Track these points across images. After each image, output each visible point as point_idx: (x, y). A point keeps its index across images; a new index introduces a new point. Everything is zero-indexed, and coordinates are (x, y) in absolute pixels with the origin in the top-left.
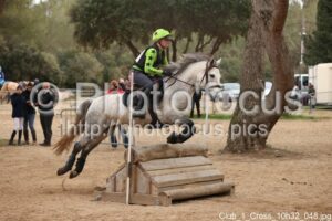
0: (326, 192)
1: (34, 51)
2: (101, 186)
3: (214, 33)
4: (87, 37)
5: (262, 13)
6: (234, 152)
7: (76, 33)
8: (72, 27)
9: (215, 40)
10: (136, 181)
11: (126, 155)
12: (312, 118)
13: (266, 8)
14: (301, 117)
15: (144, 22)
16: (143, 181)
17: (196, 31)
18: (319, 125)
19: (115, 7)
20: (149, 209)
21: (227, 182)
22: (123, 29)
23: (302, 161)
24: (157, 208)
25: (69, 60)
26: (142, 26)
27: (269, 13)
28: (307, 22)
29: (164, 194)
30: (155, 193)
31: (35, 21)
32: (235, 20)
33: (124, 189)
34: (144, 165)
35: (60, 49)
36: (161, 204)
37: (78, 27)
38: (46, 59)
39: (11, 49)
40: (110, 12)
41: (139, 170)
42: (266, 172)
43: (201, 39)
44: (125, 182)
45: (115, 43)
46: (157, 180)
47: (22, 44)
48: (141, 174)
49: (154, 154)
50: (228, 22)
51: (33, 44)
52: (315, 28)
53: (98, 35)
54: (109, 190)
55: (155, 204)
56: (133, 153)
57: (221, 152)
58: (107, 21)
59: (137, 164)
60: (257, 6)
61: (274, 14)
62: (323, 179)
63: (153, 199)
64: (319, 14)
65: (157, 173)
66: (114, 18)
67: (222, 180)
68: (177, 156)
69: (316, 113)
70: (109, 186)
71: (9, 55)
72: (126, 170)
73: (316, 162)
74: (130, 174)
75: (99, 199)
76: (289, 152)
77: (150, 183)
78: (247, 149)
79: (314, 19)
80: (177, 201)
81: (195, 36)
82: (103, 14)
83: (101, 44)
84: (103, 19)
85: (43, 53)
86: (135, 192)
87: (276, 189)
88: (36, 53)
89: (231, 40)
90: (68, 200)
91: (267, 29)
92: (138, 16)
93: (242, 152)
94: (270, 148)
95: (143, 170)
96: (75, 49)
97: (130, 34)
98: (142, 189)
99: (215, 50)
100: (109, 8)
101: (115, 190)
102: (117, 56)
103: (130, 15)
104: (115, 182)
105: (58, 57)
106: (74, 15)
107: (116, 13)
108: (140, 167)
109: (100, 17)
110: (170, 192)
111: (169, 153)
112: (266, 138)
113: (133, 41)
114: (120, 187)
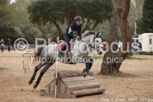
0: (147, 93)
1: (10, 26)
2: (43, 89)
3: (95, 19)
4: (35, 20)
5: (118, 9)
6: (104, 74)
7: (30, 18)
8: (29, 15)
9: (95, 21)
11: (55, 75)
12: (140, 59)
13: (120, 7)
14: (135, 58)
15: (62, 13)
16: (63, 87)
17: (86, 17)
18: (143, 62)
20: (66, 100)
21: (101, 88)
22: (52, 16)
23: (136, 79)
25: (27, 30)
26: (61, 15)
27: (121, 10)
28: (138, 14)
29: (73, 93)
30: (68, 93)
31: (10, 12)
32: (105, 12)
33: (54, 91)
34: (63, 80)
35: (22, 25)
36: (71, 98)
37: (31, 15)
38: (16, 30)
40: (46, 8)
42: (119, 83)
43: (88, 21)
44: (54, 87)
45: (48, 23)
46: (70, 86)
47: (4, 23)
48: (62, 84)
49: (68, 74)
50: (101, 13)
51: (9, 23)
52: (142, 16)
53: (40, 19)
54: (47, 91)
55: (68, 98)
56: (58, 74)
57: (98, 74)
58: (45, 12)
59: (60, 79)
60: (116, 6)
61: (123, 10)
62: (146, 87)
63: (68, 95)
64: (144, 10)
65: (69, 83)
66: (48, 11)
67: (99, 87)
68: (79, 76)
69: (142, 56)
70: (47, 89)
72: (55, 82)
73: (142, 79)
74: (57, 84)
75: (42, 95)
76: (129, 75)
77: (66, 88)
78: (110, 73)
79: (141, 12)
80: (78, 96)
81: (86, 20)
82: (43, 9)
83: (42, 23)
84: (43, 11)
85: (14, 27)
86: (59, 92)
87: (124, 92)
88: (11, 27)
89: (102, 22)
91: (120, 17)
92: (59, 10)
93: (108, 74)
94: (121, 72)
95: (63, 82)
96: (30, 25)
97: (55, 19)
98: (62, 91)
99: (95, 26)
100: (46, 6)
101: (50, 91)
102: (49, 28)
103: (55, 10)
104: (50, 87)
105: (22, 29)
106: (30, 9)
107: (49, 8)
108: (61, 80)
109: (42, 10)
110: (75, 92)
111: (75, 74)
112: (119, 68)
113: (57, 22)
114: (52, 90)
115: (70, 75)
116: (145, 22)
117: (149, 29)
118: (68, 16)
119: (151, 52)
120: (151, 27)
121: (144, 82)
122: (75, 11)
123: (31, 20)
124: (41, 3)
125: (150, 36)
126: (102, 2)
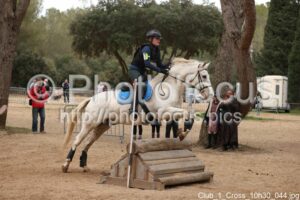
1: (37, 56)
2: (107, 172)
3: (185, 48)
4: (82, 47)
5: (233, 34)
7: (74, 44)
8: (70, 40)
9: (185, 53)
11: (128, 147)
12: (260, 119)
13: (237, 30)
14: (252, 118)
15: (129, 36)
16: (141, 169)
17: (170, 45)
18: (267, 125)
19: (106, 24)
20: (147, 192)
21: (207, 171)
22: (112, 41)
24: (153, 191)
25: (64, 64)
26: (128, 39)
27: (239, 35)
29: (159, 181)
30: (151, 179)
33: (125, 175)
34: (142, 156)
35: (57, 55)
36: (156, 189)
37: (75, 39)
38: (46, 63)
39: (19, 53)
40: (102, 27)
41: (139, 160)
42: (233, 163)
44: (126, 169)
45: (104, 52)
46: (153, 168)
47: (28, 50)
48: (140, 163)
49: (151, 147)
50: (196, 40)
51: (36, 51)
52: (262, 46)
53: (91, 46)
54: (112, 176)
55: (151, 189)
56: (134, 146)
57: (195, 145)
58: (99, 34)
59: (137, 155)
61: (243, 35)
62: (281, 171)
63: (150, 184)
66: (105, 32)
67: (203, 170)
68: (169, 149)
69: (263, 115)
70: (113, 172)
72: (127, 159)
73: (271, 157)
74: (131, 163)
75: (104, 183)
77: (148, 171)
80: (169, 186)
81: (169, 50)
82: (97, 29)
83: (93, 53)
84: (96, 32)
85: (44, 58)
86: (135, 177)
87: (245, 179)
88: (38, 58)
89: (198, 53)
90: (77, 182)
91: (236, 47)
92: (124, 31)
95: (142, 160)
96: (71, 55)
97: (117, 46)
98: (140, 176)
100: (102, 24)
101: (117, 175)
102: (103, 62)
103: (118, 31)
104: (118, 168)
105: (56, 62)
106: (73, 29)
107: (107, 28)
108: (139, 157)
109: (94, 31)
110: (163, 179)
111: (162, 146)
113: (119, 52)
114: (122, 173)
115: (154, 147)
116: (268, 56)
117: (274, 69)
118: (139, 42)
119: (279, 109)
120: (277, 66)
121: (276, 161)
123: (75, 47)
124: (94, 19)
125: (278, 80)
126: (199, 20)
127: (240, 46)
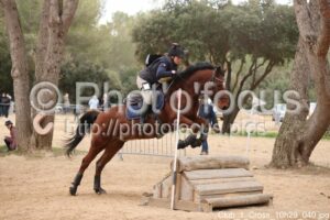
1: (98, 67)
2: (149, 192)
3: (267, 57)
5: (308, 37)
6: (279, 167)
7: (137, 53)
8: (134, 46)
9: (268, 62)
10: (180, 188)
11: (172, 164)
13: (312, 33)
15: (201, 43)
16: (186, 189)
17: (250, 53)
19: (174, 29)
20: (191, 214)
21: (266, 193)
25: (131, 78)
26: (199, 47)
27: (315, 38)
29: (206, 202)
30: (198, 199)
31: (100, 41)
32: (287, 44)
33: (169, 196)
34: (187, 174)
35: (122, 67)
36: (203, 211)
37: (139, 47)
38: (110, 76)
39: (77, 65)
40: (170, 33)
41: (184, 179)
42: (306, 186)
43: (255, 61)
44: (170, 189)
46: (200, 188)
47: (88, 61)
48: (185, 182)
49: (198, 164)
50: (280, 46)
51: (97, 62)
54: (156, 196)
55: (197, 211)
56: (179, 163)
57: (267, 167)
58: (166, 42)
59: (182, 172)
60: (304, 31)
61: (319, 39)
63: (196, 206)
65: (200, 182)
67: (261, 191)
68: (220, 167)
70: (156, 192)
71: (75, 71)
72: (171, 178)
74: (175, 182)
75: (146, 204)
77: (194, 191)
78: (290, 165)
80: (217, 208)
81: (248, 58)
82: (163, 35)
84: (162, 39)
85: (106, 70)
86: (180, 198)
88: (100, 70)
89: (283, 62)
90: (118, 204)
91: (312, 53)
92: (196, 38)
93: (286, 168)
94: (313, 165)
95: (187, 179)
96: (136, 66)
98: (186, 196)
99: (268, 71)
100: (169, 29)
101: (161, 196)
103: (188, 37)
104: (161, 189)
105: (121, 75)
106: (136, 36)
107: (175, 34)
108: (184, 175)
109: (160, 37)
110: (211, 200)
111: (212, 164)
112: (309, 155)
114: (165, 193)
115: (203, 165)
118: (213, 50)
122: (227, 39)
123: (138, 57)
124: (159, 23)
127: (316, 52)
